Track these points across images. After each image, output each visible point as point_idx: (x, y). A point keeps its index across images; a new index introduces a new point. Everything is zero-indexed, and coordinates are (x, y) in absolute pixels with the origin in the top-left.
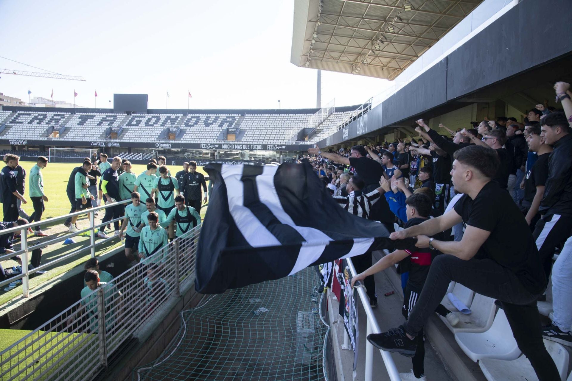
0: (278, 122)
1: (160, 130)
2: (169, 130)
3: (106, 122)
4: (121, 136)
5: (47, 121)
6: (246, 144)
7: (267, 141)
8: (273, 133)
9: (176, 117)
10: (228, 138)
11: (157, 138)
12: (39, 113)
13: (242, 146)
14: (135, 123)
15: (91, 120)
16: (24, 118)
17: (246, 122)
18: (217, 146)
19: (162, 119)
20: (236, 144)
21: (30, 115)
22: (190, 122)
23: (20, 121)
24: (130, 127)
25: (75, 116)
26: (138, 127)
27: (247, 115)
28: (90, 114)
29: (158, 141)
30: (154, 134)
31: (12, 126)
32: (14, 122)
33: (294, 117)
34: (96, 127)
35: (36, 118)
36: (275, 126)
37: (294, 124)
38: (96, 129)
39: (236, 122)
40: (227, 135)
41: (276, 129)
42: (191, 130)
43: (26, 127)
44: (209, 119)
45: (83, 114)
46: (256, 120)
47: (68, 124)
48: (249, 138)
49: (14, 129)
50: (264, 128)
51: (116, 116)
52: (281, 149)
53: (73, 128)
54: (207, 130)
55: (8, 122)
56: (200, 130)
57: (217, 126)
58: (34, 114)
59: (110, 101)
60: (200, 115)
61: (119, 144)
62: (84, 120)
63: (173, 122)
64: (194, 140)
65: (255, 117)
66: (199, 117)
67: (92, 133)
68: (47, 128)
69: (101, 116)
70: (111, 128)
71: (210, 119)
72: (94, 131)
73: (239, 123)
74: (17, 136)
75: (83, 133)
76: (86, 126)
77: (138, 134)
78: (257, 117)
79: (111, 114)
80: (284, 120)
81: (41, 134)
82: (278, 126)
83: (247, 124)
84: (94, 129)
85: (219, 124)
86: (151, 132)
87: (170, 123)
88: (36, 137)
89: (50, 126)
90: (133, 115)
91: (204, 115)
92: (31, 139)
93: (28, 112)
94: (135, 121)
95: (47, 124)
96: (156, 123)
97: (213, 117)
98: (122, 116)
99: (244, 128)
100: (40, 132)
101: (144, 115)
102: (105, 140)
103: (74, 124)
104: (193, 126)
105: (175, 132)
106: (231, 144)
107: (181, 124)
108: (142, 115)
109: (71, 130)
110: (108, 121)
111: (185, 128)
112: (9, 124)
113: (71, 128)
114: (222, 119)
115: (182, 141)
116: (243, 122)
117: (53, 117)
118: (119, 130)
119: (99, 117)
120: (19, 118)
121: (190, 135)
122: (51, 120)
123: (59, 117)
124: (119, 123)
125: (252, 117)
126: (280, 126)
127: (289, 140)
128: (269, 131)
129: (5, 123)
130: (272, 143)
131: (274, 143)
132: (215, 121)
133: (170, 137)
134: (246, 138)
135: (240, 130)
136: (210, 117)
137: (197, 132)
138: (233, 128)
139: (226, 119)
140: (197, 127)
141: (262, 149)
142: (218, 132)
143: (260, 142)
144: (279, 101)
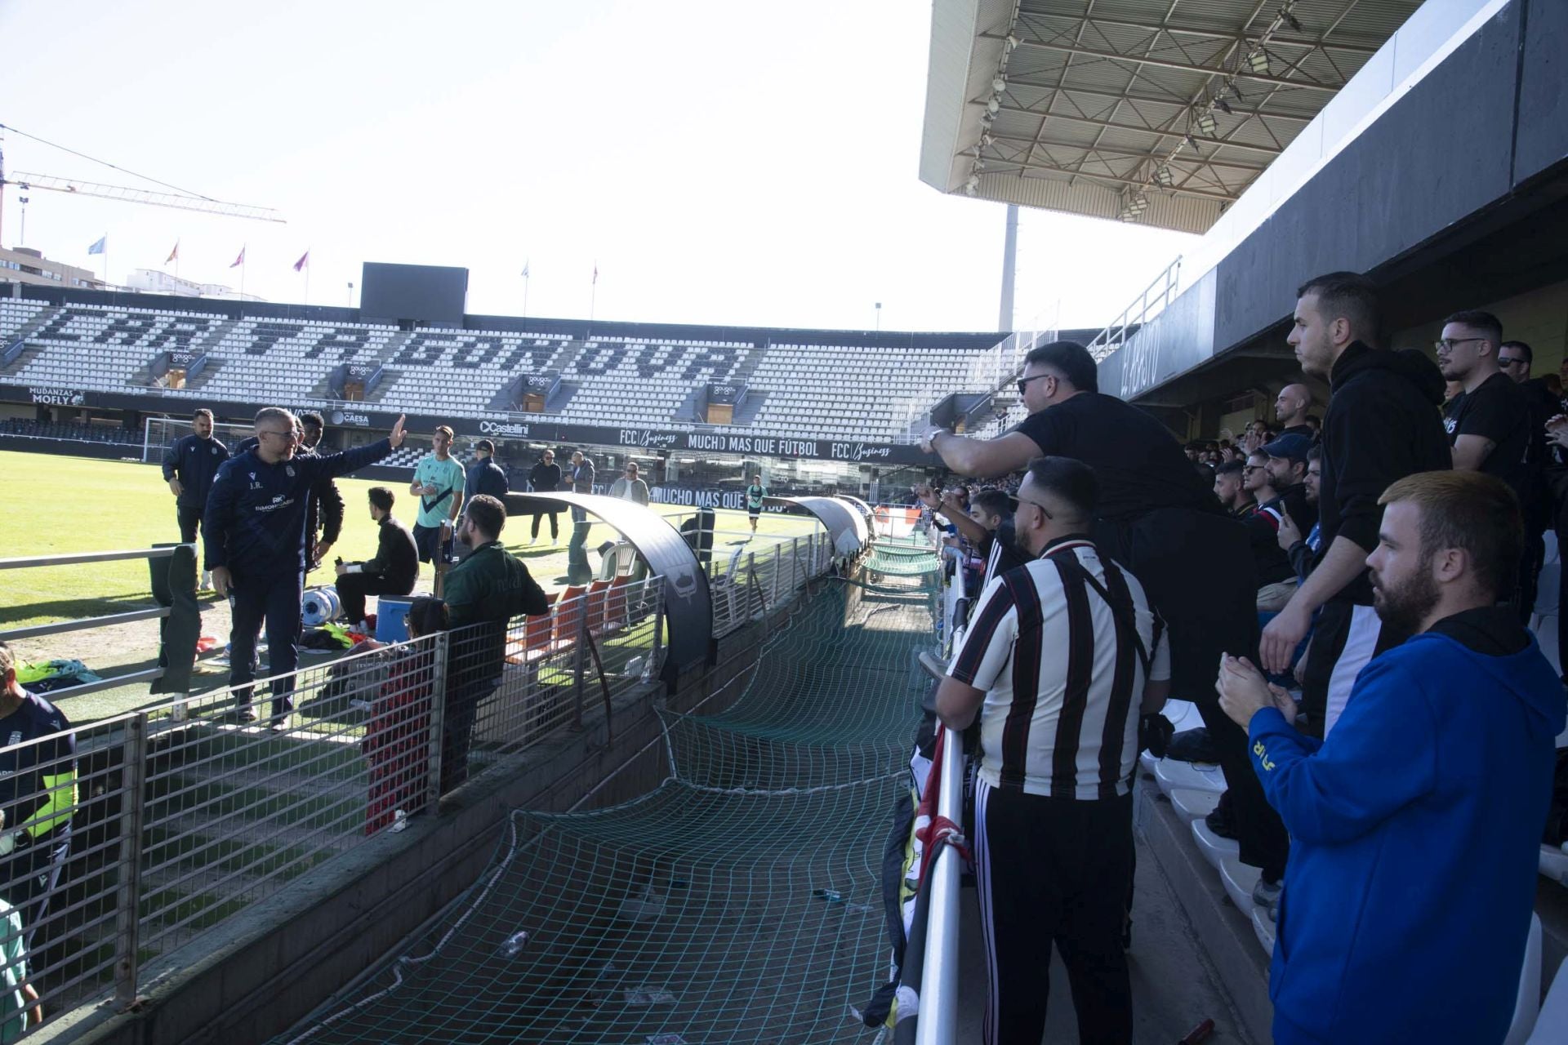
0: (872, 371)
1: (498, 380)
2: (527, 381)
3: (334, 350)
4: (377, 392)
5: (153, 338)
6: (766, 438)
7: (833, 429)
8: (852, 407)
9: (552, 342)
10: (710, 414)
11: (486, 406)
12: (131, 310)
13: (752, 444)
14: (423, 356)
15: (289, 340)
16: (84, 325)
17: (768, 367)
18: (671, 439)
19: (506, 347)
20: (734, 436)
21: (102, 314)
22: (592, 359)
23: (70, 331)
24: (404, 367)
25: (241, 324)
26: (431, 369)
27: (773, 346)
28: (286, 321)
29: (489, 416)
30: (479, 393)
31: (44, 346)
32: (51, 333)
33: (923, 358)
34: (303, 361)
35: (120, 325)
36: (862, 385)
37: (923, 380)
38: (301, 368)
39: (737, 365)
40: (707, 406)
41: (862, 392)
42: (593, 386)
43: (85, 352)
44: (652, 355)
45: (267, 320)
46: (802, 361)
47: (215, 348)
48: (774, 418)
49: (49, 356)
50: (826, 390)
51: (366, 332)
52: (875, 458)
53: (230, 363)
54: (644, 388)
55: (35, 334)
56: (621, 387)
57: (678, 376)
58: (118, 312)
59: (350, 285)
60: (627, 340)
61: (366, 419)
62: (265, 339)
63: (541, 356)
64: (600, 415)
65: (799, 354)
66: (623, 345)
67: (288, 381)
68: (152, 357)
69: (320, 330)
70: (346, 369)
71: (657, 355)
72: (294, 374)
73: (747, 369)
74: (56, 378)
75: (259, 379)
76: (270, 359)
77: (430, 390)
78: (806, 354)
79: (351, 325)
80: (890, 365)
81: (129, 376)
82: (870, 385)
83: (771, 374)
84: (294, 367)
85: (684, 370)
86: (471, 385)
87: (530, 362)
88: (114, 382)
89: (160, 351)
90: (418, 330)
91: (640, 341)
92: (99, 388)
93: (97, 307)
94: (422, 349)
95: (151, 344)
96: (487, 358)
97: (666, 346)
98: (385, 334)
99: (761, 387)
100: (130, 369)
101: (451, 331)
102: (324, 405)
103: (235, 350)
104: (602, 372)
105: (544, 388)
106: (715, 435)
107: (566, 366)
108: (445, 331)
109: (223, 369)
110: (340, 344)
111: (576, 378)
112: (35, 341)
113: (225, 361)
114: (693, 357)
115: (563, 418)
116: (761, 366)
117: (172, 325)
118: (369, 375)
119: (314, 332)
120: (69, 324)
121: (589, 400)
122: (167, 334)
123: (192, 327)
124: (375, 353)
125: (791, 354)
126: (878, 385)
127: (903, 430)
128: (840, 398)
129: (25, 336)
130: (847, 438)
131: (855, 439)
132: (672, 359)
133: (527, 404)
134: (767, 417)
135: (749, 391)
136: (656, 348)
137: (613, 391)
138: (728, 386)
139: (707, 357)
140: (614, 377)
141: (815, 454)
142: (680, 394)
143: (809, 433)
144: (878, 306)
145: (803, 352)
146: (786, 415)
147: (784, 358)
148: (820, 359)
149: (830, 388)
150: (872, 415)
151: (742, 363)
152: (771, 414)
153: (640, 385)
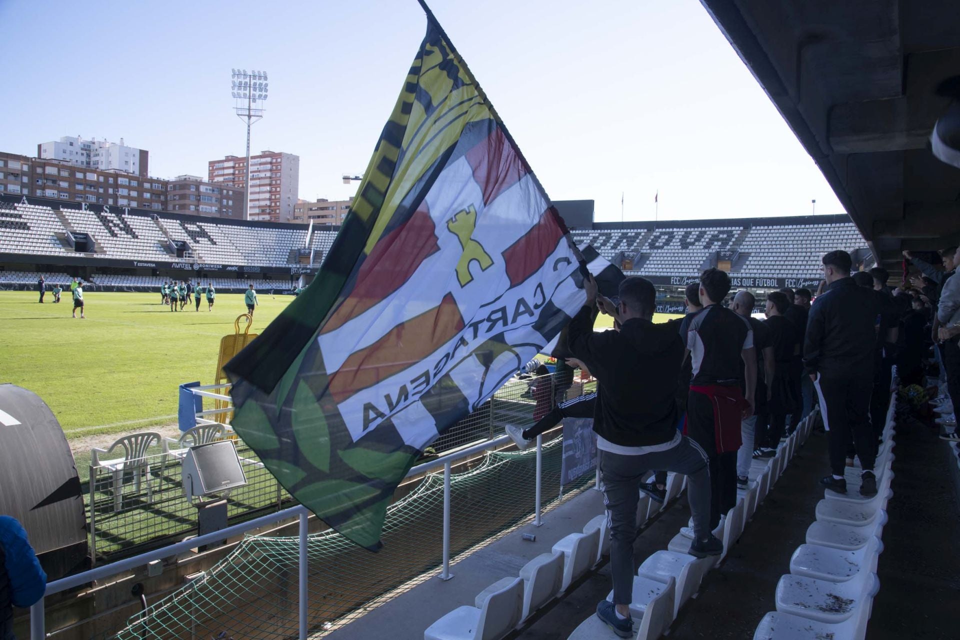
0: (810, 238)
1: (610, 255)
2: (624, 254)
6: (748, 278)
7: (786, 272)
8: (798, 258)
9: (636, 234)
13: (741, 282)
17: (751, 239)
19: (613, 238)
22: (657, 241)
27: (754, 228)
33: (841, 229)
36: (804, 246)
37: (840, 241)
39: (733, 240)
40: (717, 262)
41: (804, 250)
42: (657, 255)
44: (688, 237)
46: (770, 235)
48: (753, 267)
50: (783, 250)
52: (810, 286)
54: (684, 255)
56: (672, 255)
57: (702, 247)
60: (675, 230)
63: (630, 243)
64: (661, 270)
65: (768, 231)
66: (673, 232)
71: (691, 236)
73: (739, 241)
78: (772, 231)
80: (821, 234)
82: (809, 246)
83: (752, 243)
85: (705, 244)
87: (626, 244)
91: (682, 230)
96: (604, 244)
97: (695, 232)
99: (747, 251)
101: (587, 232)
104: (662, 248)
105: (632, 257)
107: (643, 245)
108: (584, 232)
111: (649, 251)
114: (710, 236)
115: (642, 272)
116: (747, 239)
121: (655, 262)
125: (764, 231)
126: (813, 246)
128: (791, 254)
130: (794, 276)
131: (799, 276)
132: (698, 239)
133: (625, 266)
134: (749, 267)
135: (740, 253)
136: (690, 233)
137: (668, 257)
138: (728, 251)
139: (717, 236)
140: (668, 250)
141: (776, 286)
142: (702, 257)
143: (773, 274)
144: (814, 201)
145: (770, 230)
146: (760, 265)
147: (760, 234)
148: (780, 233)
149: (785, 249)
150: (809, 263)
151: (736, 238)
152: (752, 265)
153: (682, 253)
